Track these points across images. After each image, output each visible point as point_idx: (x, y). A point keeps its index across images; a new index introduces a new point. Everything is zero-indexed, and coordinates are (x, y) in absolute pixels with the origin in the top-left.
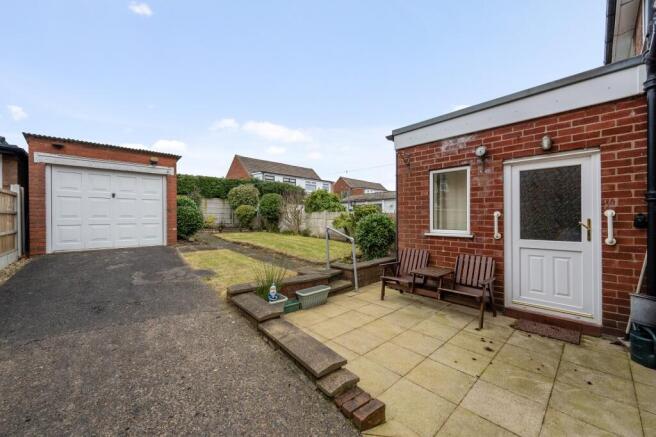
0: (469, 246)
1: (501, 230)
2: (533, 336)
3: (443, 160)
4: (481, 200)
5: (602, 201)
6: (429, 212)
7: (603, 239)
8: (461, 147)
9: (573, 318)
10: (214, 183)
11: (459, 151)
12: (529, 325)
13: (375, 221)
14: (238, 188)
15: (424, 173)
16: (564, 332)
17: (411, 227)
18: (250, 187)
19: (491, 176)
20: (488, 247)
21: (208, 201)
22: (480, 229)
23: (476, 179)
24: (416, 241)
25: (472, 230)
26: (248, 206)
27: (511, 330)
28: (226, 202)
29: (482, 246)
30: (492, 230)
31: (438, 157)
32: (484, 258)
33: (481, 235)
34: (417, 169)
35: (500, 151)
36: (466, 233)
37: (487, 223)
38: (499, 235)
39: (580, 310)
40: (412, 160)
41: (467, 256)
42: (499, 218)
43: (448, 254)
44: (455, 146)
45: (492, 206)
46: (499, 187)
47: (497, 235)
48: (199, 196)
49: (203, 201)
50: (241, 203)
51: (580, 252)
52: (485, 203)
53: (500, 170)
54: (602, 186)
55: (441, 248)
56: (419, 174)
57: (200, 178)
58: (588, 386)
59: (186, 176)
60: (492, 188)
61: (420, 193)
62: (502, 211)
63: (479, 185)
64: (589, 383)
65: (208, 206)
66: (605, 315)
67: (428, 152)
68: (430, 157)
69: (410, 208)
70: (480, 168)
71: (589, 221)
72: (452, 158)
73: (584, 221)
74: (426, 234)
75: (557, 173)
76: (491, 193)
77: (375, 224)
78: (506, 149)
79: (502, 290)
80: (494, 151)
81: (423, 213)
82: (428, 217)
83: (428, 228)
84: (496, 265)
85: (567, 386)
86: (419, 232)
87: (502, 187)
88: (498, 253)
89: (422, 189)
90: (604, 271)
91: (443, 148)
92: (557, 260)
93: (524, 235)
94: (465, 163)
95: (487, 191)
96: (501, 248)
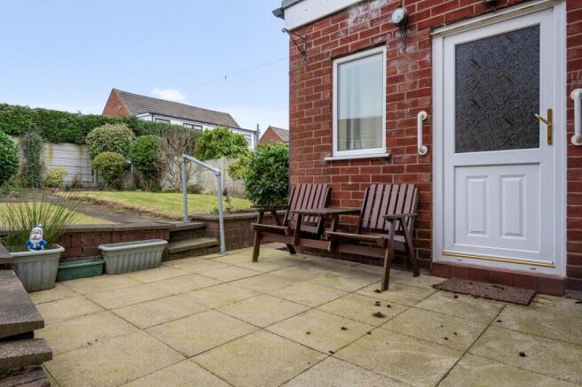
0: (385, 170)
1: (428, 140)
2: (461, 298)
3: (350, 39)
4: (400, 97)
5: (569, 76)
6: (331, 124)
7: (569, 137)
8: (374, 16)
9: (526, 269)
10: (63, 121)
11: (372, 22)
12: (463, 284)
13: (272, 155)
14: (102, 128)
15: (325, 64)
16: (511, 292)
17: (307, 150)
18: (121, 128)
19: (414, 56)
20: (409, 169)
21: (55, 147)
22: (400, 142)
23: (395, 63)
24: (314, 172)
25: (388, 145)
26: (114, 154)
27: (432, 290)
28: (85, 149)
29: (400, 169)
30: (415, 141)
31: (343, 35)
32: (403, 187)
33: (401, 152)
34: (317, 58)
35: (427, 14)
36: (381, 151)
37: (409, 132)
38: (425, 149)
39: (534, 256)
40: (309, 45)
41: (380, 187)
42: (425, 122)
43: (356, 187)
44: (366, 15)
45: (415, 104)
46: (425, 73)
47: (422, 148)
48: (40, 138)
49: (47, 146)
50: (105, 149)
51: (538, 164)
52: (407, 101)
53: (427, 45)
54: (568, 52)
55: (346, 179)
56: (319, 65)
57: (41, 111)
58: (520, 358)
59: (18, 107)
60: (415, 75)
61: (319, 96)
62: (429, 110)
63: (399, 73)
64: (522, 355)
65: (56, 154)
66: (570, 260)
67: (330, 30)
68: (333, 37)
69: (305, 121)
70: (400, 45)
71: (550, 112)
72: (363, 35)
73: (543, 114)
74: (327, 159)
75: (507, 42)
76: (415, 83)
77: (271, 160)
78: (436, 11)
79: (429, 235)
80: (420, 16)
81: (324, 126)
82: (330, 132)
83: (330, 149)
84: (420, 196)
85: (482, 360)
86: (318, 156)
87: (429, 72)
88: (424, 177)
89: (322, 88)
90: (569, 189)
91: (350, 21)
92: (505, 180)
93: (461, 147)
94: (380, 39)
95: (409, 81)
96: (428, 168)
